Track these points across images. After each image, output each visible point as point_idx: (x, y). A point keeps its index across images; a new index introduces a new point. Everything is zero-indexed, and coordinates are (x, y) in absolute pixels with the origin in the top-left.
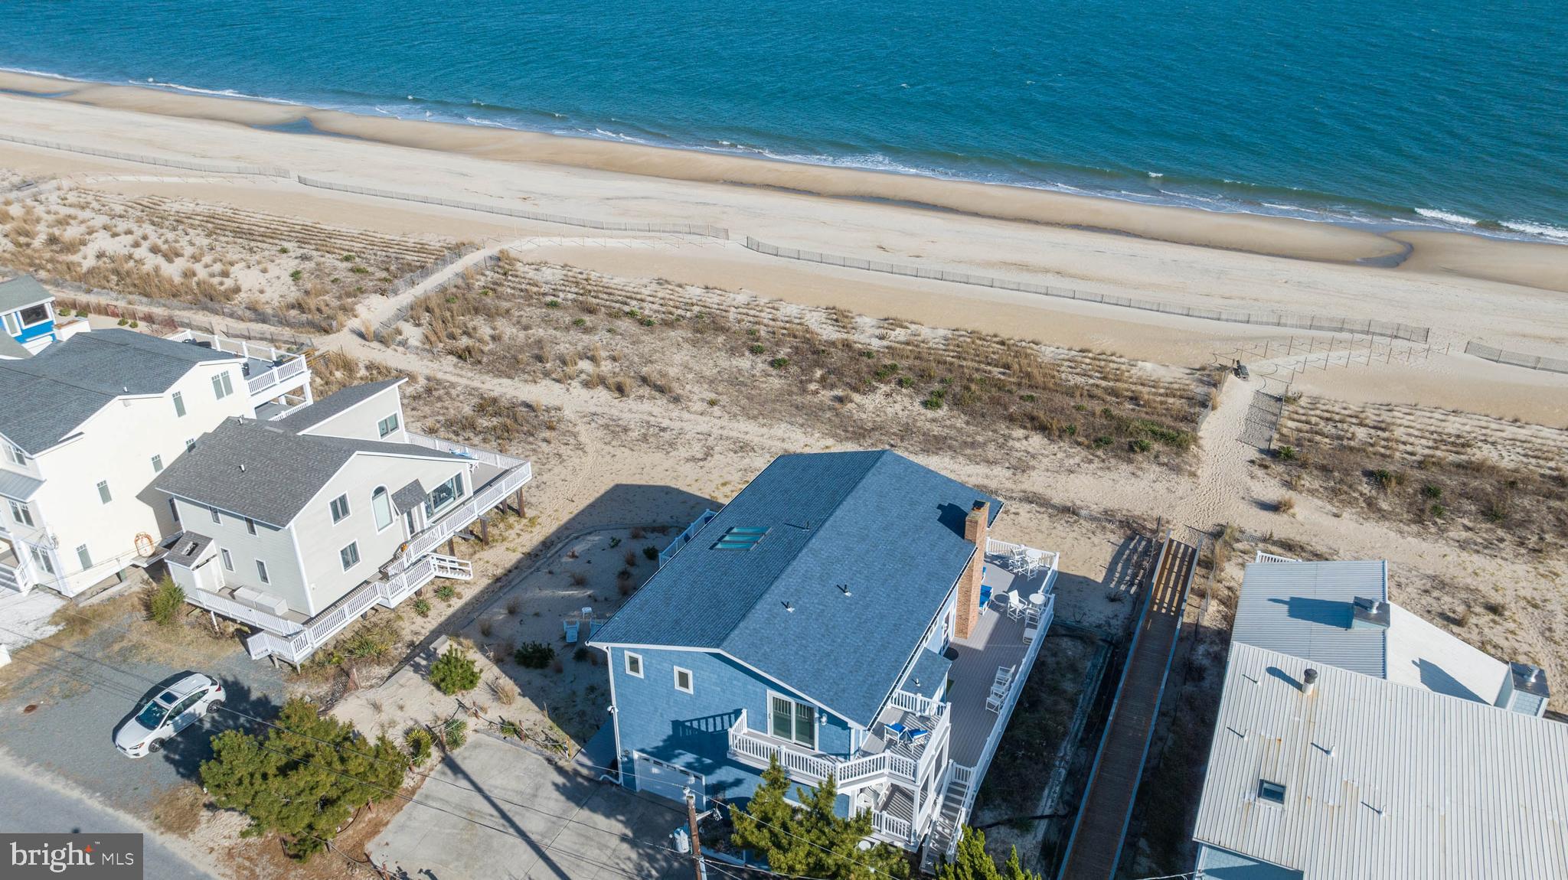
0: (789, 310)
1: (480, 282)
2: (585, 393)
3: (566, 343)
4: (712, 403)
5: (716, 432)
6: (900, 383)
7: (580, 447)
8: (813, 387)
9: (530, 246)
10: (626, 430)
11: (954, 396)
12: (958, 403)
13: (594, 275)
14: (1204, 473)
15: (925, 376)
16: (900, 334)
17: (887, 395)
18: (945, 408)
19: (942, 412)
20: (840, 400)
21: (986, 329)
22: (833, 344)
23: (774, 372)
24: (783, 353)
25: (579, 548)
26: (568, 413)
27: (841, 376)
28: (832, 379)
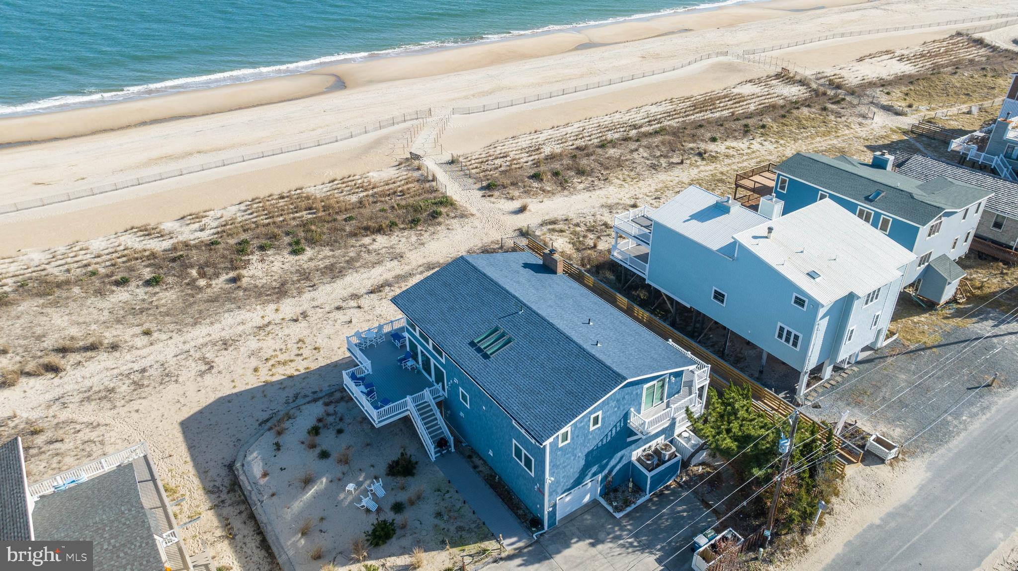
4: (146, 333)
5: (187, 347)
6: (261, 249)
8: (202, 283)
11: (306, 239)
12: (312, 242)
14: (473, 210)
15: (271, 236)
16: (211, 222)
17: (262, 261)
18: (308, 249)
19: (309, 252)
20: (234, 280)
23: (157, 289)
24: (147, 274)
26: (27, 414)
27: (214, 266)
28: (209, 271)
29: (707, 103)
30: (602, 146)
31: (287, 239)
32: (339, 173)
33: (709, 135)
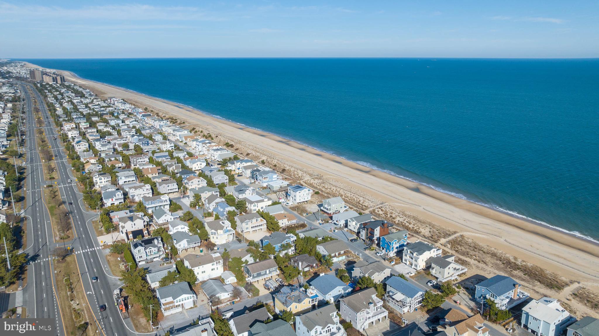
0: (508, 255)
1: (459, 240)
2: (474, 261)
3: (472, 253)
4: (492, 267)
5: (492, 271)
6: (521, 271)
7: (472, 268)
8: (508, 268)
9: (467, 234)
10: (479, 267)
12: (529, 275)
13: (477, 242)
14: (561, 293)
15: (525, 270)
16: (524, 263)
19: (526, 276)
20: (511, 271)
21: (538, 265)
22: (513, 262)
25: (472, 280)
26: (471, 263)
27: (512, 268)
32: (557, 273)
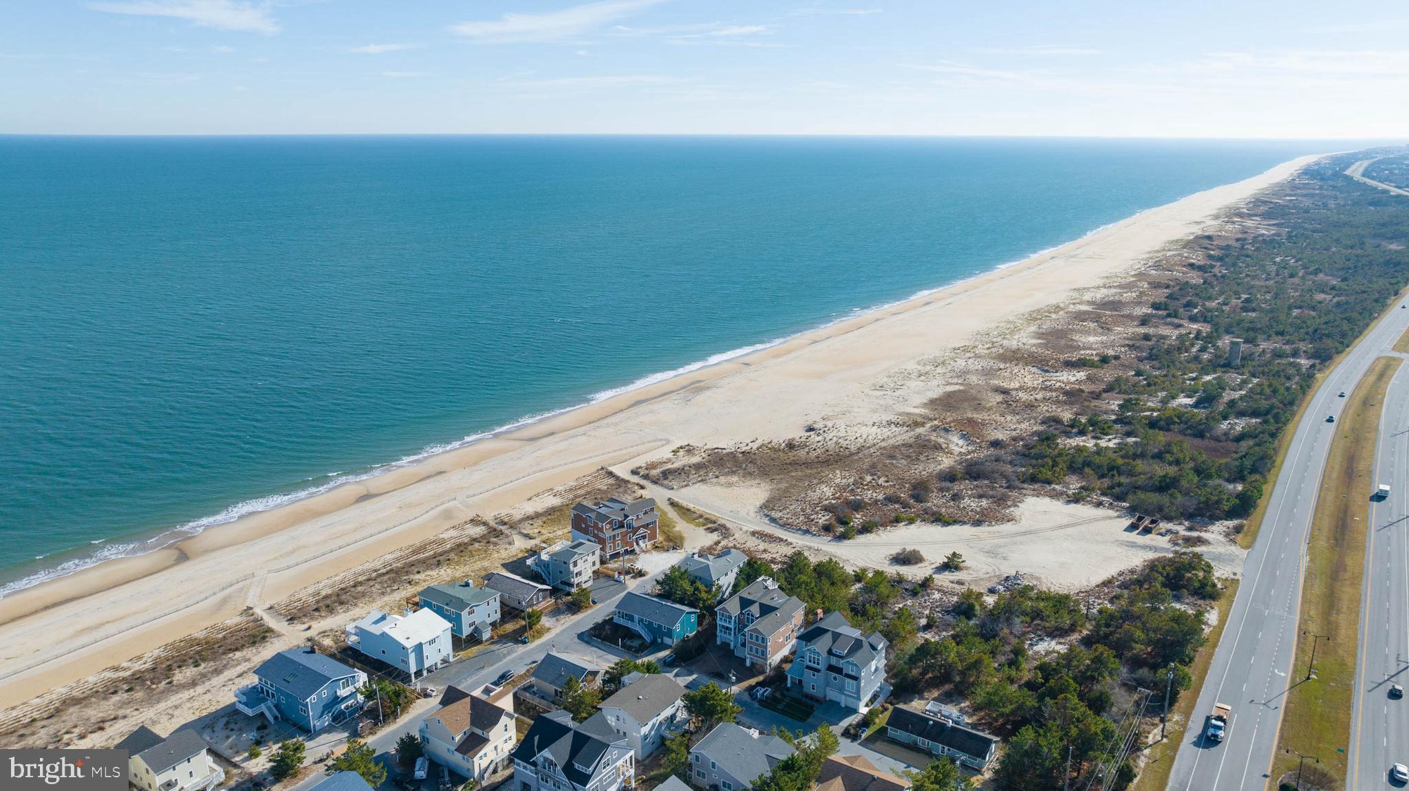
5: (158, 711)
6: (178, 668)
8: (154, 686)
11: (200, 659)
12: (204, 660)
15: (183, 661)
16: (147, 659)
18: (202, 663)
19: (203, 665)
20: (169, 683)
22: (132, 675)
24: (126, 687)
27: (158, 678)
28: (156, 681)
29: (422, 548)
30: (355, 586)
31: (191, 661)
32: (209, 623)
33: (416, 570)
